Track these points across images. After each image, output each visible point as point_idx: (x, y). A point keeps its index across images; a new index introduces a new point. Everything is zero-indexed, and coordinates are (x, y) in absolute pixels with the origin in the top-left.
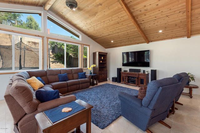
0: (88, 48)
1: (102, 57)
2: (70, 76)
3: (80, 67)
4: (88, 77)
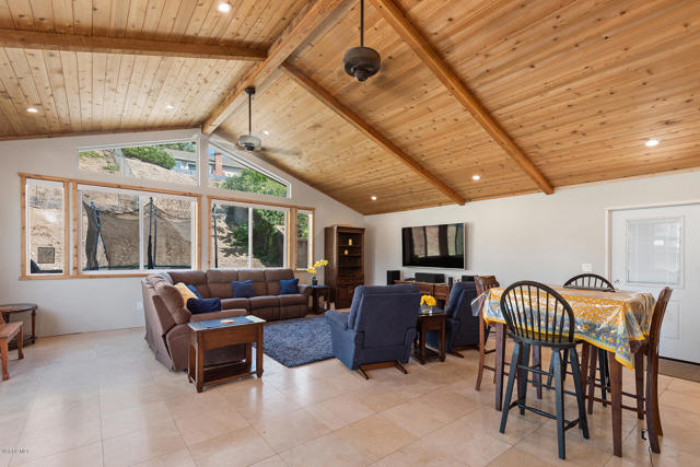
0: (311, 216)
1: (350, 241)
2: (260, 286)
3: (286, 266)
4: (302, 290)
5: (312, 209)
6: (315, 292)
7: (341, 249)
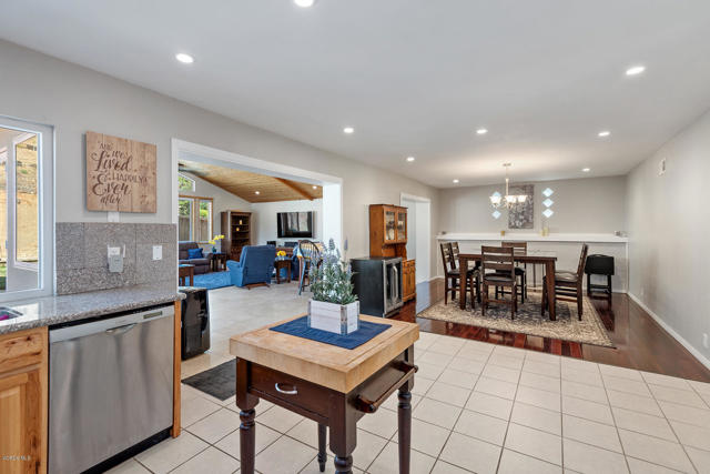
0: (210, 204)
1: (241, 222)
3: (192, 240)
4: (206, 256)
5: (211, 199)
6: (215, 257)
7: (234, 228)
